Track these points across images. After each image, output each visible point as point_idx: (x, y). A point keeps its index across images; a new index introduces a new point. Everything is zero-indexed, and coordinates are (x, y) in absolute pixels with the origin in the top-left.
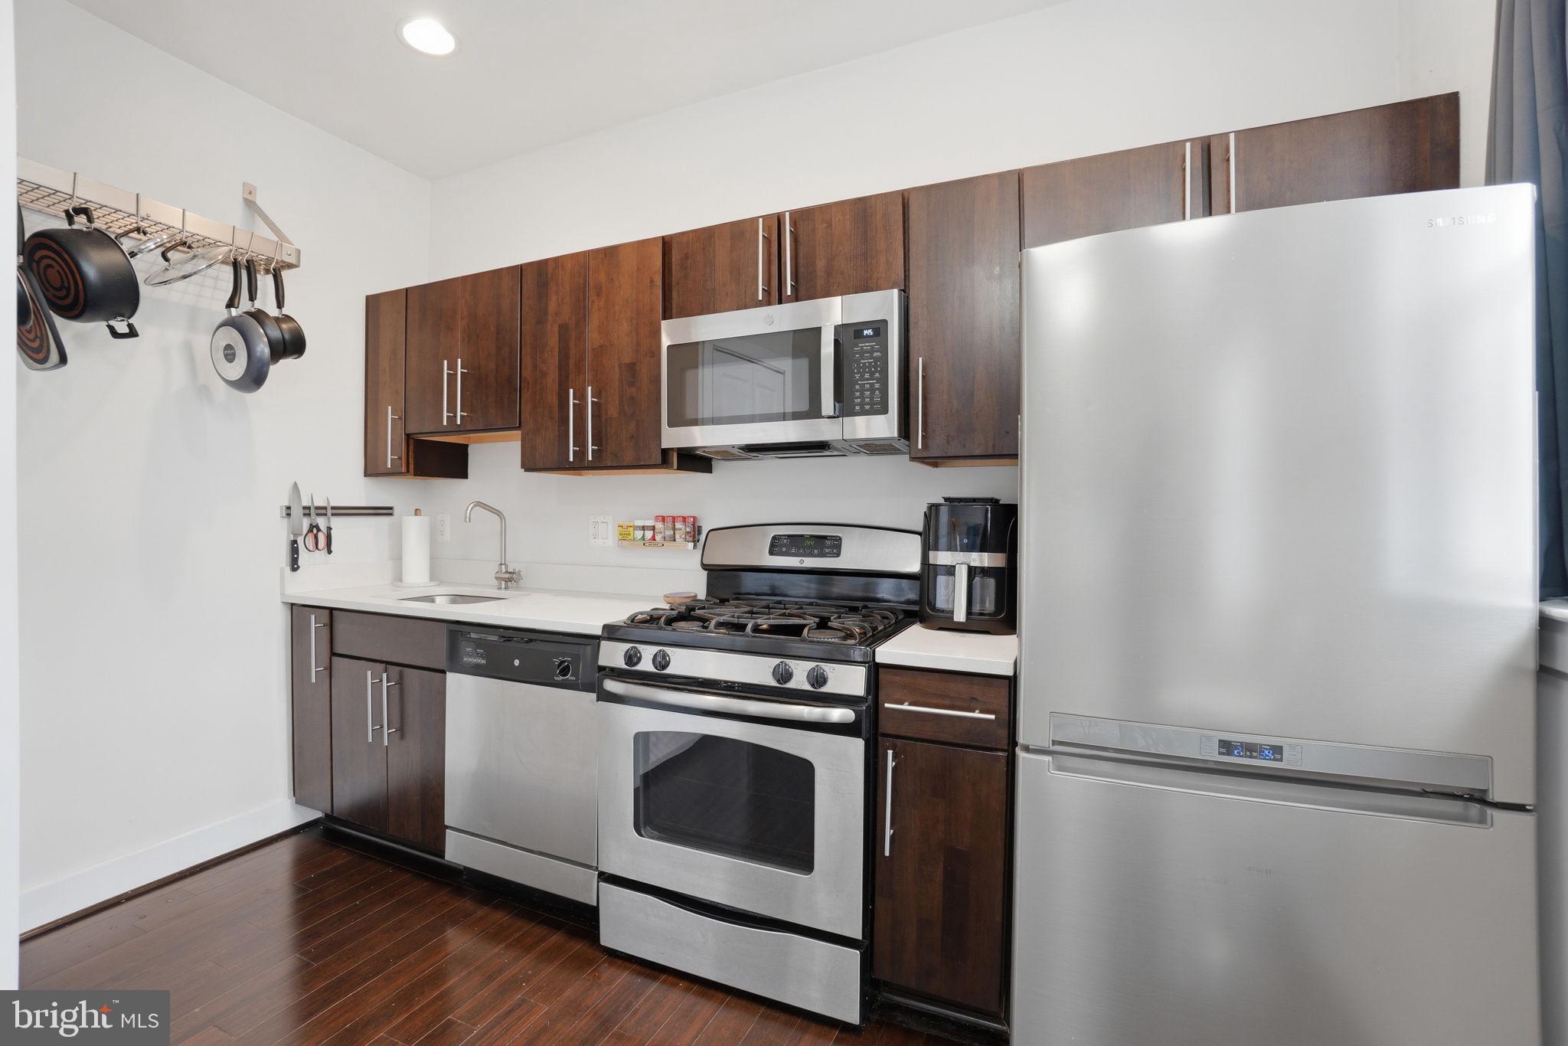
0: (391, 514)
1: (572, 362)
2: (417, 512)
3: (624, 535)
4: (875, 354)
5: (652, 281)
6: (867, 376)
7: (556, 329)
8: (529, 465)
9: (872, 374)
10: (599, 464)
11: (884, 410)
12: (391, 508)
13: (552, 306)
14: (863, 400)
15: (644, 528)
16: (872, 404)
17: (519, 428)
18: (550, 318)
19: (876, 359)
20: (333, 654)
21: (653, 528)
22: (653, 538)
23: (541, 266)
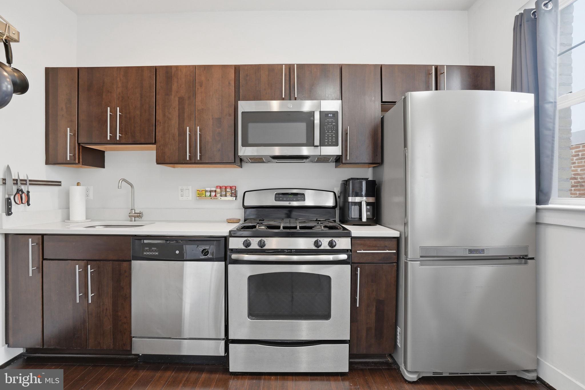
0: (60, 185)
1: (186, 115)
2: (78, 184)
3: (201, 194)
4: (333, 124)
5: (229, 83)
6: (330, 131)
7: (177, 99)
8: (160, 161)
9: (332, 131)
10: (201, 162)
11: (337, 145)
12: (60, 182)
13: (175, 87)
14: (328, 141)
15: (211, 191)
16: (332, 142)
17: (155, 143)
18: (173, 93)
19: (334, 125)
20: (44, 259)
21: (215, 191)
22: (215, 196)
23: (168, 69)
